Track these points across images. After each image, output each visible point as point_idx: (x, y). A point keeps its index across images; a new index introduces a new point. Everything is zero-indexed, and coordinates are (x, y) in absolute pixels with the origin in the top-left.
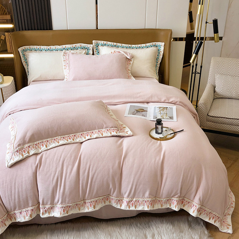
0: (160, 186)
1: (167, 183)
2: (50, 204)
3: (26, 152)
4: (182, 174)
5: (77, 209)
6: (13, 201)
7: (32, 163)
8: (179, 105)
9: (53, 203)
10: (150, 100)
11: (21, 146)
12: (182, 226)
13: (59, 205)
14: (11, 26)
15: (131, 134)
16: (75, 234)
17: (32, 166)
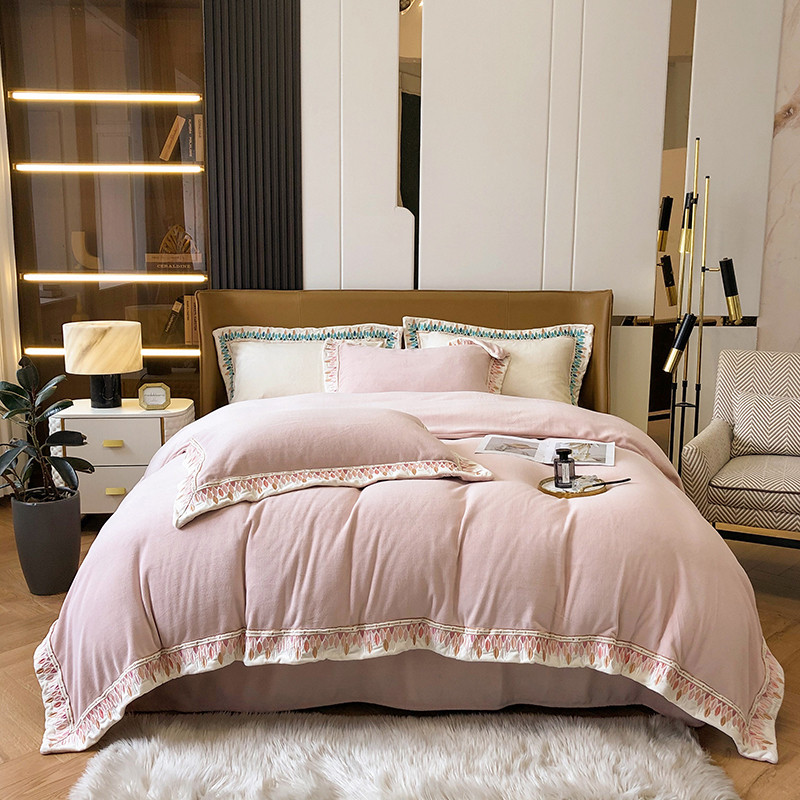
0: (562, 601)
1: (582, 592)
2: (272, 629)
3: (225, 495)
4: (622, 571)
5: (341, 648)
6: (180, 613)
7: (236, 519)
8: (627, 448)
9: (279, 625)
10: (547, 431)
11: (213, 481)
12: (628, 733)
13: (295, 632)
14: (200, 279)
15: (489, 475)
16: (330, 733)
17: (235, 526)
